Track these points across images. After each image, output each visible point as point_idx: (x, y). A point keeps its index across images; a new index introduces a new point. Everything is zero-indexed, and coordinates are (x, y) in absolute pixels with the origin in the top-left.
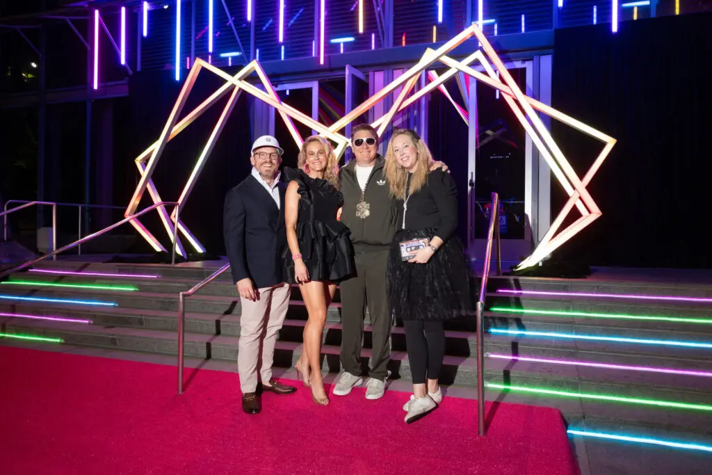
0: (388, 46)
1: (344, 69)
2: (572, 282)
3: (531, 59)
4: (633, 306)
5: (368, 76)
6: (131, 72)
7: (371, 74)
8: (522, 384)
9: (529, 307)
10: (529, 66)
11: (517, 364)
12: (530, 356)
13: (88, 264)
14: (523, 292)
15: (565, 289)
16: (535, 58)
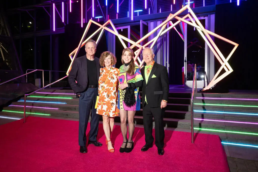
0: (155, 13)
1: (140, 21)
2: (222, 94)
3: (207, 16)
4: (244, 102)
5: (148, 24)
6: (65, 25)
7: (149, 23)
8: (205, 128)
9: (207, 103)
10: (206, 18)
11: (203, 122)
12: (208, 119)
13: (55, 90)
14: (205, 98)
15: (220, 97)
16: (209, 15)
